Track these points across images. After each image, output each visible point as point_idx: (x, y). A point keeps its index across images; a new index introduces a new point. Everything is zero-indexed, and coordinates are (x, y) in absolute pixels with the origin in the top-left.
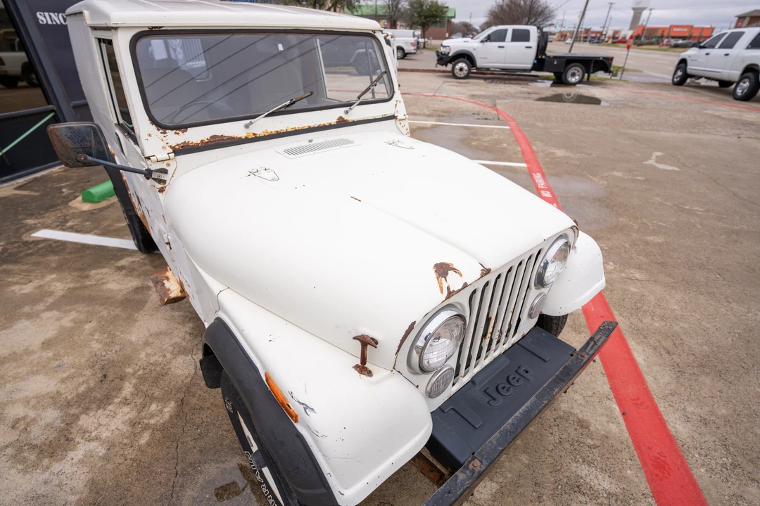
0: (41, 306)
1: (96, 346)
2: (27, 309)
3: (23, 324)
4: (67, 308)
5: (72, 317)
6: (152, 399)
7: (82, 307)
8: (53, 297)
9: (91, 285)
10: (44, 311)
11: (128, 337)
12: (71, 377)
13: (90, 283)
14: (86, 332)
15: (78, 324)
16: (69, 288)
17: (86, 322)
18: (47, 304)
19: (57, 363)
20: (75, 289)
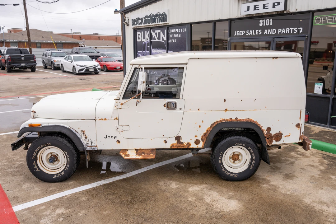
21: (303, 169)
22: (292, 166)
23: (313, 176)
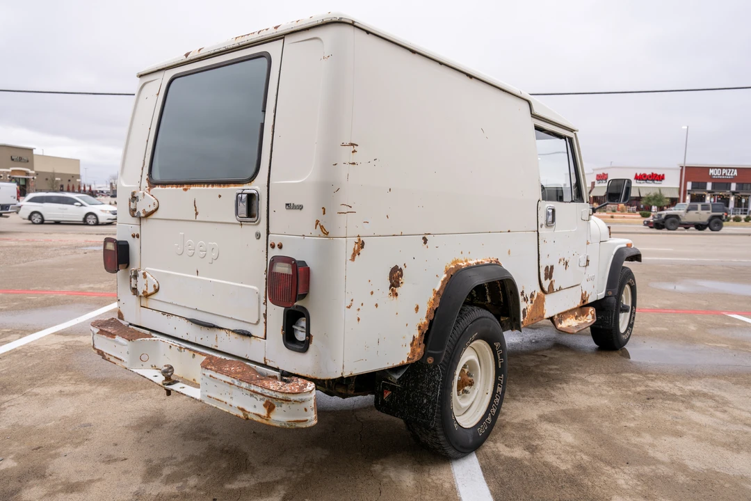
0: (663, 470)
1: (638, 412)
2: (682, 478)
3: (693, 465)
4: (635, 449)
5: (638, 439)
6: (632, 381)
7: (620, 440)
8: (641, 471)
9: (586, 454)
10: (663, 463)
11: (610, 404)
12: (672, 409)
13: (585, 457)
14: (636, 423)
15: (637, 432)
16: (614, 467)
17: (629, 428)
18: (654, 467)
19: (678, 420)
20: (608, 463)
21: (110, 460)
22: (150, 461)
23: (77, 445)
